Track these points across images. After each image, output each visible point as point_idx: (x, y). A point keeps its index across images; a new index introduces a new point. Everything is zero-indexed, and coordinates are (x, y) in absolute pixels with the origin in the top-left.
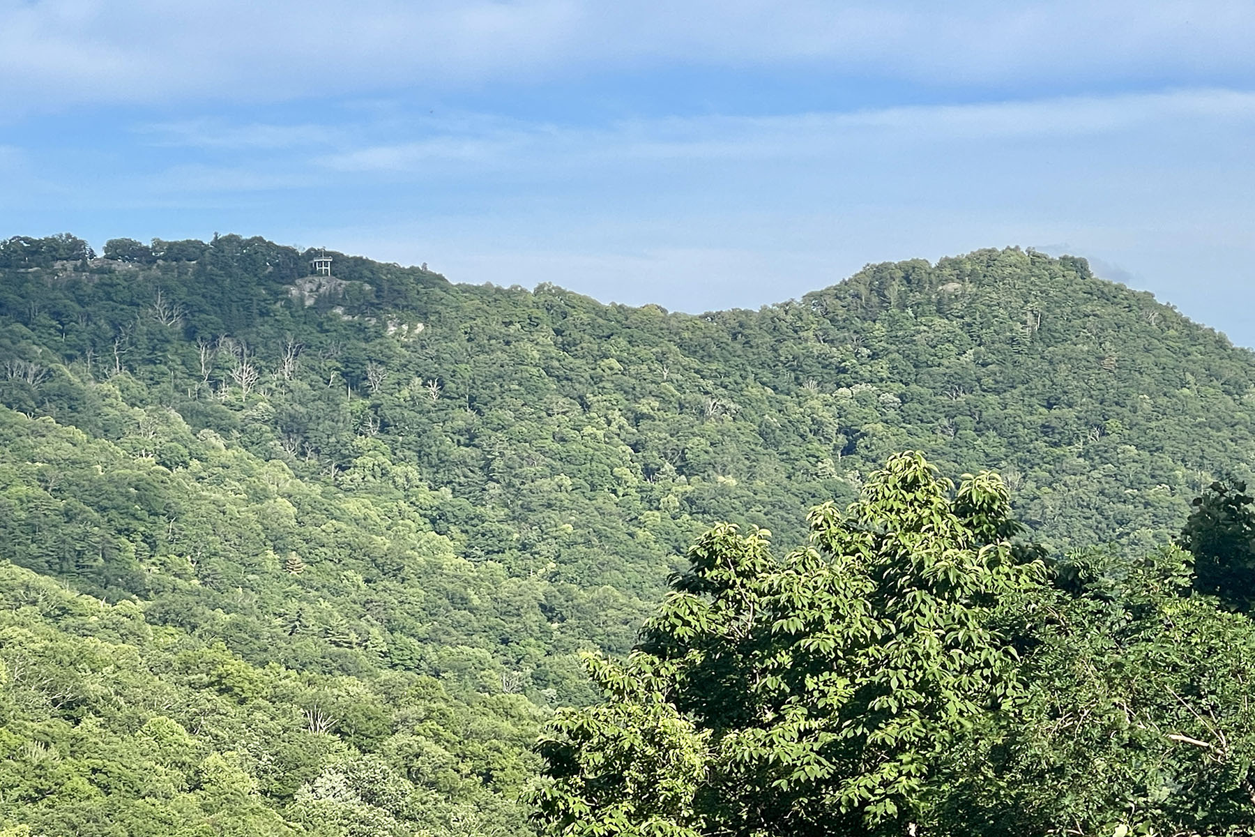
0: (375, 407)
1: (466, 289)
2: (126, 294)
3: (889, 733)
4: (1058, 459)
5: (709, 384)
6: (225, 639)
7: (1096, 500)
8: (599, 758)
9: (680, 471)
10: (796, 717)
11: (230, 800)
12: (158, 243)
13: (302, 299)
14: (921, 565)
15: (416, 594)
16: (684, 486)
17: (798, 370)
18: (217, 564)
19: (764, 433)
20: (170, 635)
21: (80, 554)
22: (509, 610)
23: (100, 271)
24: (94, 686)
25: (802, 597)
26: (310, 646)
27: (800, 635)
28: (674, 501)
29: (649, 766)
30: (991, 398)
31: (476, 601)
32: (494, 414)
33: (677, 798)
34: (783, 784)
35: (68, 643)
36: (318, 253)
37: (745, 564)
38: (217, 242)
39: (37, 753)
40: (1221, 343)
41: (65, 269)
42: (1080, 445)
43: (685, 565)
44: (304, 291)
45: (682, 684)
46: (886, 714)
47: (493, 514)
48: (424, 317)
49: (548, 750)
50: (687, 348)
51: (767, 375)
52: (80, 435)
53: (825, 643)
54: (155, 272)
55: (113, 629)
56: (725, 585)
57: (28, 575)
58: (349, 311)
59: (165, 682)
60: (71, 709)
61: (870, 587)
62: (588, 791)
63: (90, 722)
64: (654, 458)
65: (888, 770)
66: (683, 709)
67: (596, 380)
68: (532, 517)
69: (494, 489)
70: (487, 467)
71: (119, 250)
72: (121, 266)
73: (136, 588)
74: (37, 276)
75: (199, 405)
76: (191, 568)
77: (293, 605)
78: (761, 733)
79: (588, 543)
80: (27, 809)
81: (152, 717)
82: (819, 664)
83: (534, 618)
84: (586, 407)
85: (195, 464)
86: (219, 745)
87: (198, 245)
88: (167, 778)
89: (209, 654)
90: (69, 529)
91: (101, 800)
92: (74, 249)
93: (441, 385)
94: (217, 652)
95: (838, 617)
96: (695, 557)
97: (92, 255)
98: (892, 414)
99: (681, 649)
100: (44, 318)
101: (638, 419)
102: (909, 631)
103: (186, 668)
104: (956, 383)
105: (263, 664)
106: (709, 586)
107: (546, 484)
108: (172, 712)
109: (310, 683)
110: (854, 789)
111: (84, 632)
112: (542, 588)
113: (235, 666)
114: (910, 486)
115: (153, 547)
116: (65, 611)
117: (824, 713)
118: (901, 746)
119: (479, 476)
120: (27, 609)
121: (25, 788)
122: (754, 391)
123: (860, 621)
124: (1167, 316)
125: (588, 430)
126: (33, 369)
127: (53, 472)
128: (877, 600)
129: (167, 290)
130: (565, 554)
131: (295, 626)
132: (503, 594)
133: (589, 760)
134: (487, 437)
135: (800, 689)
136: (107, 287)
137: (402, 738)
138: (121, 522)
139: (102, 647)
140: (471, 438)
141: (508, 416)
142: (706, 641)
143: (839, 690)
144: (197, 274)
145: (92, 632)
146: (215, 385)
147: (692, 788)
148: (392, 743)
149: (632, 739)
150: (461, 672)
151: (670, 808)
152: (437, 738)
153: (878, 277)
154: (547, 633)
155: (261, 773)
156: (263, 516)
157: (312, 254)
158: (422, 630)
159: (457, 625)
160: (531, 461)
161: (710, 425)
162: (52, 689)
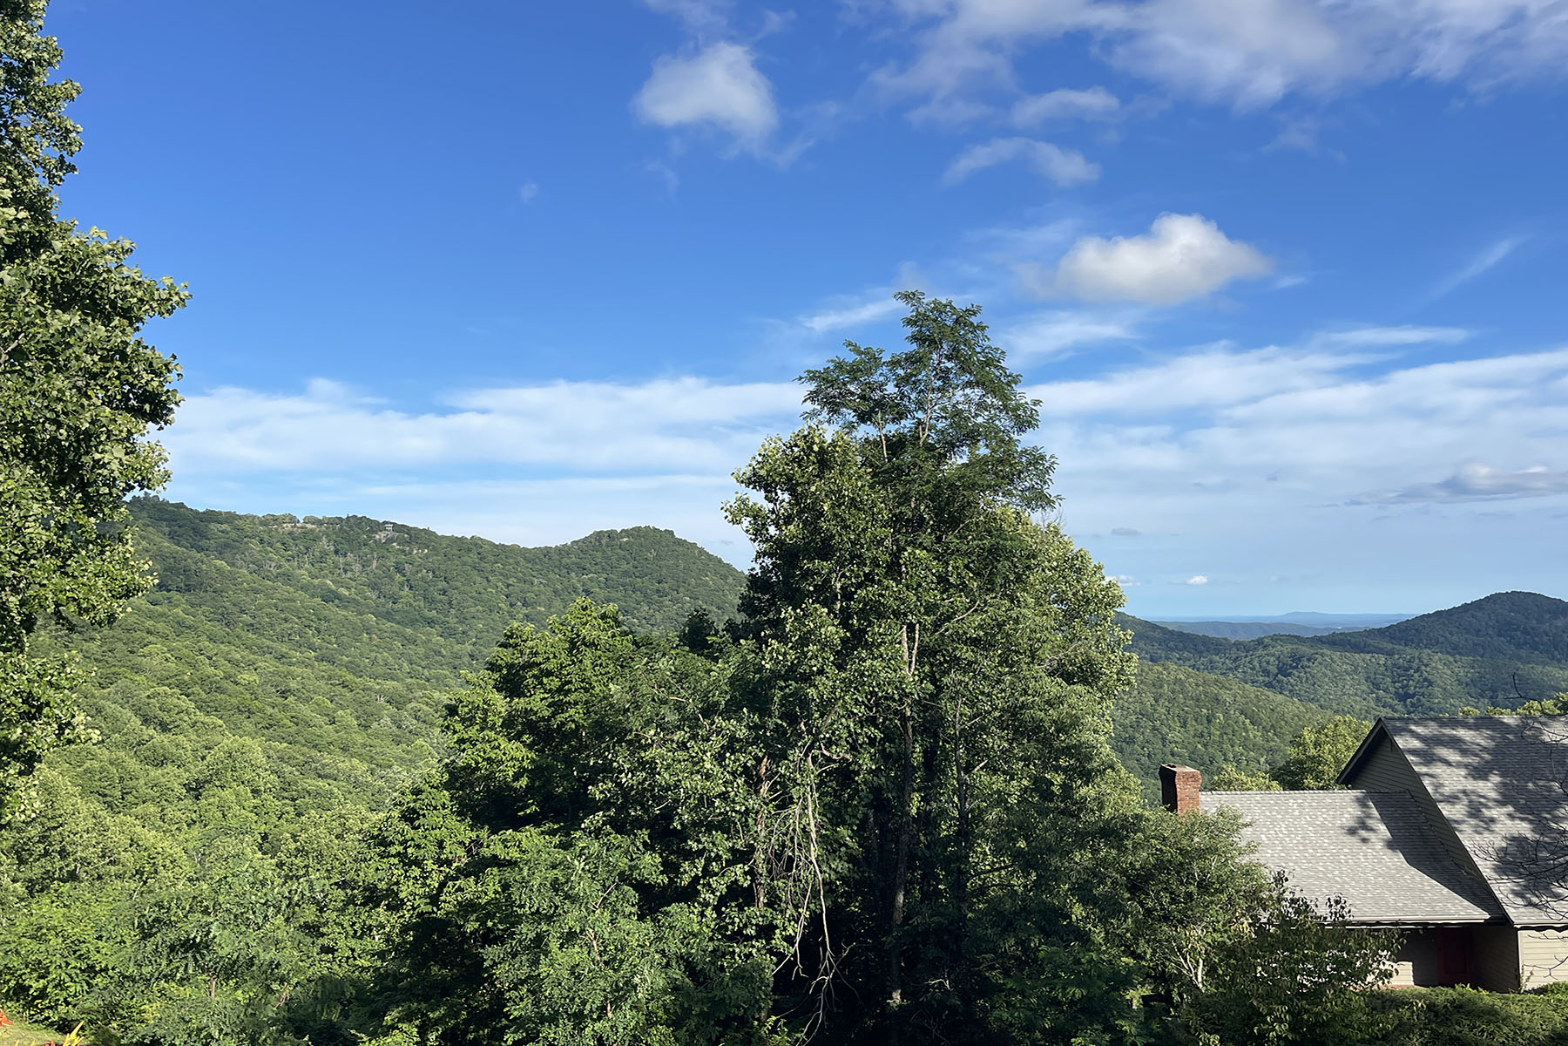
0: (408, 580)
1: (443, 537)
2: (311, 537)
3: (571, 698)
4: (661, 602)
5: (535, 573)
6: (346, 667)
7: (675, 617)
8: (466, 710)
9: (523, 605)
10: (540, 695)
11: (346, 728)
12: (325, 517)
13: (380, 540)
14: (584, 638)
15: (421, 650)
16: (525, 611)
17: (569, 569)
18: (344, 639)
19: (555, 592)
20: (325, 666)
21: (290, 635)
22: (457, 657)
23: (302, 528)
24: (293, 685)
25: (541, 649)
26: (380, 670)
27: (541, 664)
28: (521, 616)
29: (485, 712)
30: (638, 580)
31: (444, 653)
32: (452, 583)
33: (495, 724)
34: (534, 717)
35: (283, 668)
36: (387, 523)
37: (525, 637)
38: (348, 517)
39: (270, 710)
40: (720, 561)
41: (288, 527)
42: (669, 597)
43: (503, 640)
44: (380, 536)
45: (500, 682)
46: (569, 691)
47: (452, 620)
48: (428, 547)
49: (448, 707)
50: (527, 560)
51: (557, 571)
52: (292, 590)
53: (551, 666)
54: (323, 528)
55: (301, 663)
56: (517, 645)
57: (269, 643)
58: (398, 544)
59: (322, 683)
60: (284, 694)
61: (567, 646)
62: (463, 721)
63: (291, 698)
64: (514, 600)
65: (572, 711)
66: (499, 690)
67: (493, 571)
68: (467, 622)
69: (453, 611)
70: (450, 603)
71: (308, 520)
72: (309, 526)
73: (311, 647)
74: (276, 529)
75: (339, 579)
76: (334, 640)
77: (373, 654)
78: (527, 699)
79: (488, 631)
80: (265, 731)
81: (316, 697)
82: (549, 674)
83: (466, 659)
84: (488, 581)
85: (337, 601)
86: (342, 707)
87: (340, 519)
88: (320, 720)
89: (339, 673)
90: (286, 625)
91: (296, 728)
92: (293, 520)
93: (434, 572)
94: (344, 672)
95: (555, 657)
96: (506, 635)
97: (299, 522)
98: (602, 585)
99: (500, 669)
100: (279, 545)
101: (508, 585)
102: (581, 661)
103: (330, 679)
104: (626, 574)
105: (361, 677)
106: (511, 645)
107: (473, 609)
108: (323, 695)
109: (378, 684)
110: (560, 718)
111: (291, 664)
112: (469, 648)
113: (349, 677)
114: (585, 609)
115: (319, 632)
116: (283, 656)
117: (550, 690)
118: (576, 703)
119: (447, 606)
120: (267, 656)
121: (265, 724)
122: (552, 576)
123: (564, 658)
124: (701, 551)
125: (489, 590)
126: (273, 564)
127: (280, 604)
128: (570, 651)
129: (328, 535)
130: (479, 636)
131: (374, 662)
132: (455, 650)
133: (462, 711)
134: (450, 592)
135: (541, 683)
136: (306, 533)
137: (413, 704)
138: (307, 623)
139: (298, 670)
140: (444, 592)
141: (459, 584)
142: (510, 666)
143: (554, 683)
144: (340, 529)
145: (294, 664)
146: (346, 571)
147: (501, 720)
148: (410, 706)
149: (479, 701)
150: (438, 680)
151: (492, 728)
152: (427, 704)
153: (599, 535)
154: (472, 665)
155: (358, 718)
156: (362, 620)
157: (385, 523)
158: (423, 664)
159: (437, 662)
160: (466, 600)
161: (536, 588)
162: (276, 686)
